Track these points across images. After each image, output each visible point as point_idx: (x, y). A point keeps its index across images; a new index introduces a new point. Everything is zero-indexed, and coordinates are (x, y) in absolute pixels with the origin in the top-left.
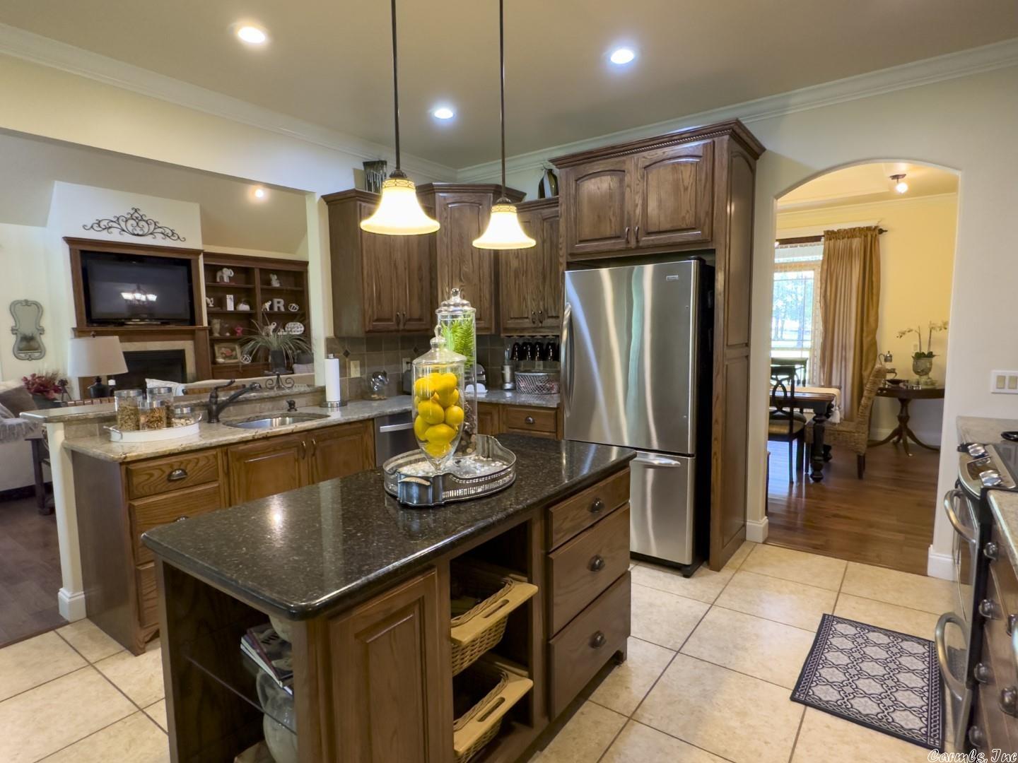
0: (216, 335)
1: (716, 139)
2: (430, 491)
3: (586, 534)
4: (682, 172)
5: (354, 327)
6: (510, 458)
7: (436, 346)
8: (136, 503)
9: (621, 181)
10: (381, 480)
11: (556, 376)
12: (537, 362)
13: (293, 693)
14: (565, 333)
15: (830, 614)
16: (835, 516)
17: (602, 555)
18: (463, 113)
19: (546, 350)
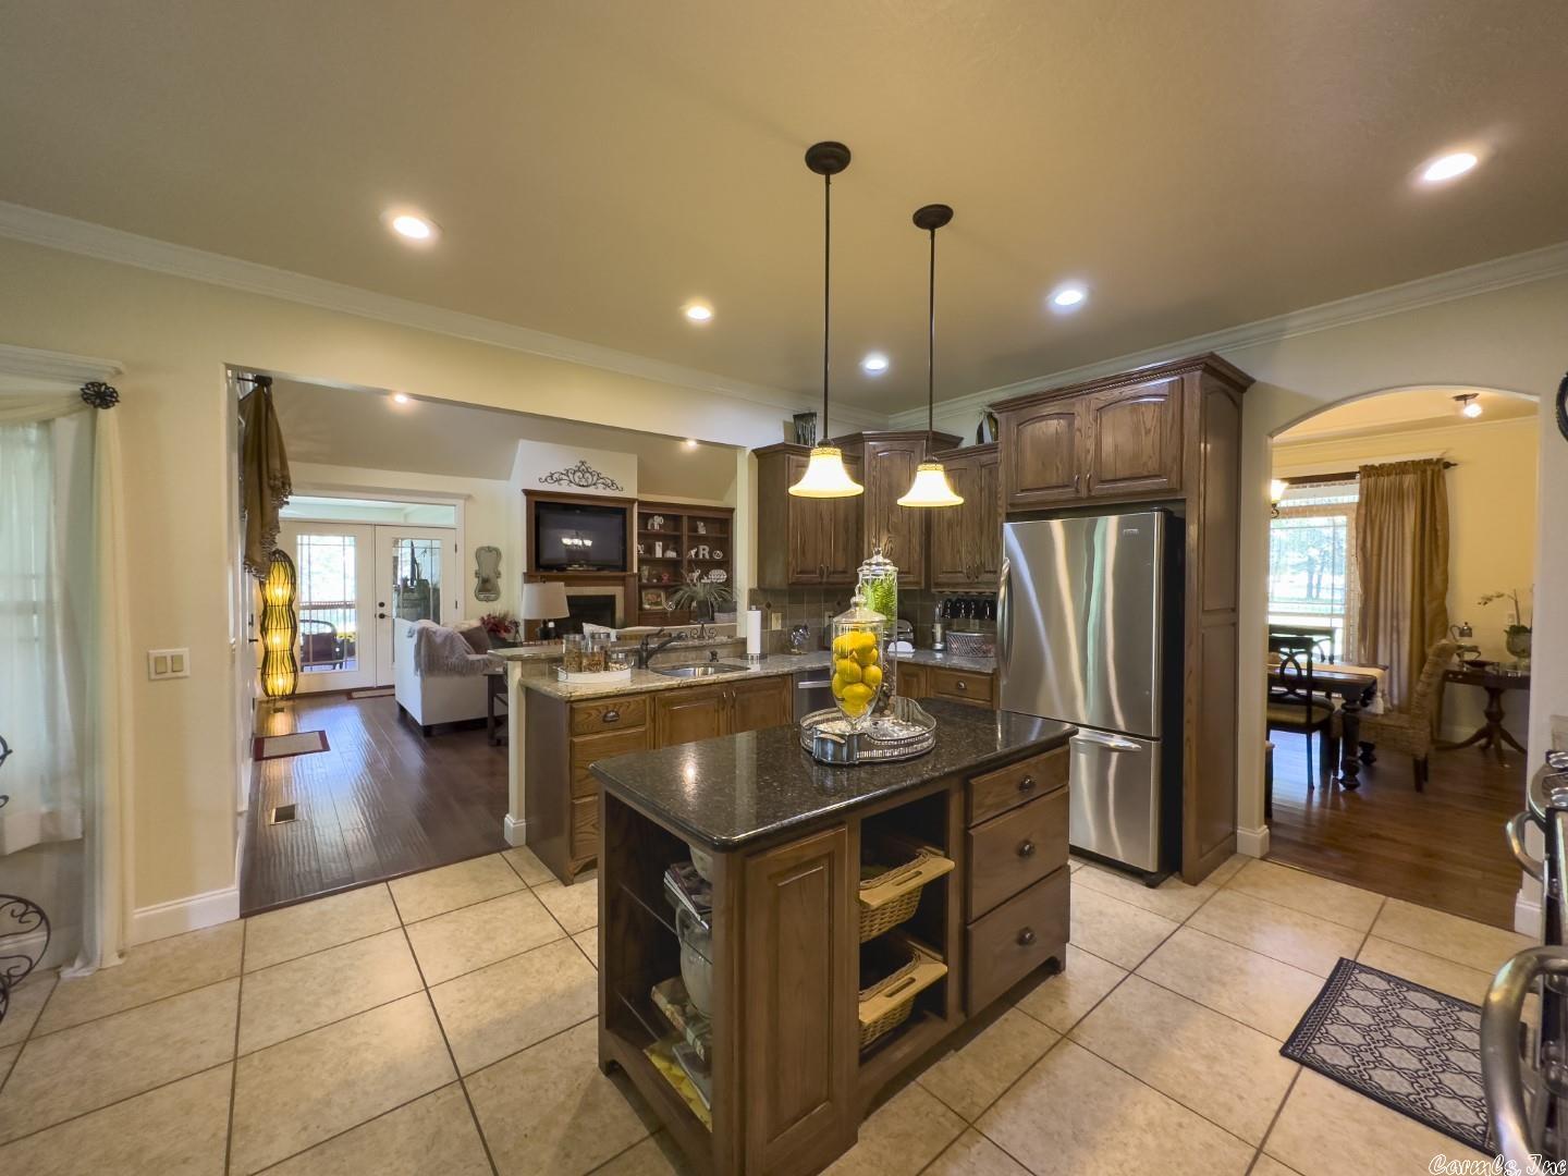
0: (644, 581)
1: (1185, 376)
2: (845, 749)
3: (1012, 815)
4: (1143, 413)
5: (777, 579)
6: (929, 723)
7: (856, 605)
8: (576, 740)
9: (1070, 425)
10: (797, 736)
11: (992, 637)
12: (972, 621)
13: (710, 927)
14: (1003, 591)
15: (1352, 959)
16: (1373, 836)
17: (1031, 840)
18: (895, 364)
19: (983, 608)
